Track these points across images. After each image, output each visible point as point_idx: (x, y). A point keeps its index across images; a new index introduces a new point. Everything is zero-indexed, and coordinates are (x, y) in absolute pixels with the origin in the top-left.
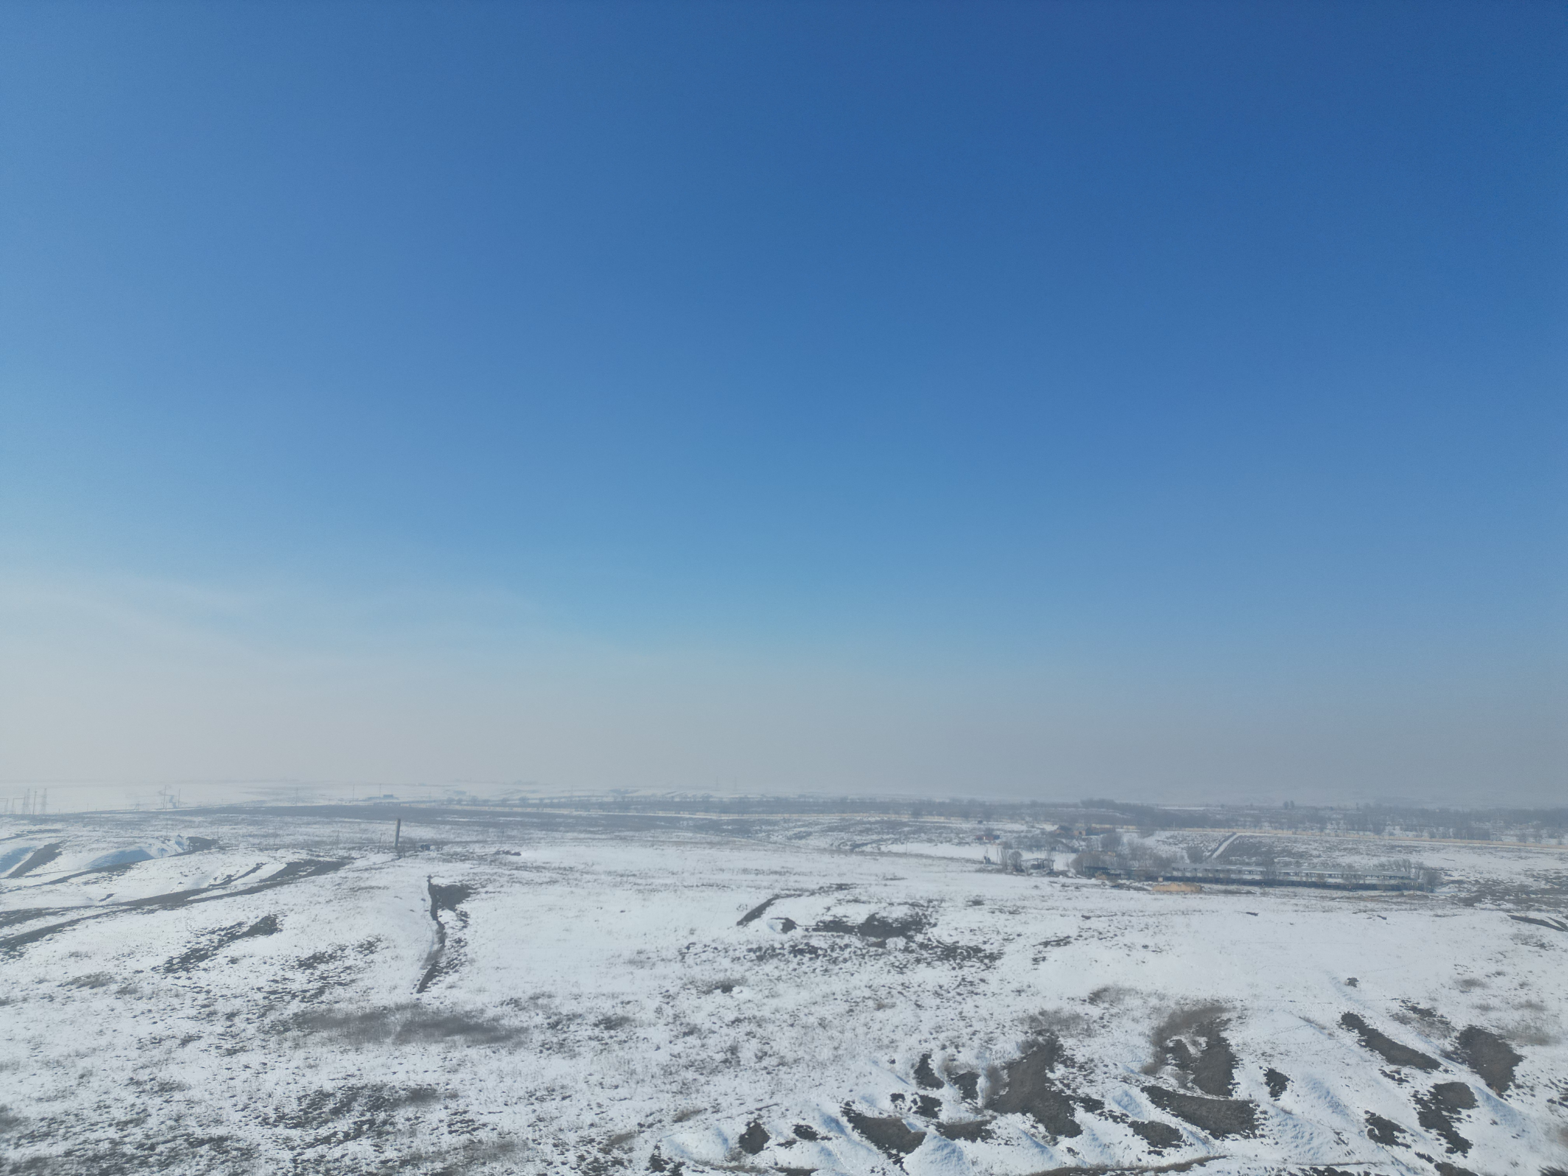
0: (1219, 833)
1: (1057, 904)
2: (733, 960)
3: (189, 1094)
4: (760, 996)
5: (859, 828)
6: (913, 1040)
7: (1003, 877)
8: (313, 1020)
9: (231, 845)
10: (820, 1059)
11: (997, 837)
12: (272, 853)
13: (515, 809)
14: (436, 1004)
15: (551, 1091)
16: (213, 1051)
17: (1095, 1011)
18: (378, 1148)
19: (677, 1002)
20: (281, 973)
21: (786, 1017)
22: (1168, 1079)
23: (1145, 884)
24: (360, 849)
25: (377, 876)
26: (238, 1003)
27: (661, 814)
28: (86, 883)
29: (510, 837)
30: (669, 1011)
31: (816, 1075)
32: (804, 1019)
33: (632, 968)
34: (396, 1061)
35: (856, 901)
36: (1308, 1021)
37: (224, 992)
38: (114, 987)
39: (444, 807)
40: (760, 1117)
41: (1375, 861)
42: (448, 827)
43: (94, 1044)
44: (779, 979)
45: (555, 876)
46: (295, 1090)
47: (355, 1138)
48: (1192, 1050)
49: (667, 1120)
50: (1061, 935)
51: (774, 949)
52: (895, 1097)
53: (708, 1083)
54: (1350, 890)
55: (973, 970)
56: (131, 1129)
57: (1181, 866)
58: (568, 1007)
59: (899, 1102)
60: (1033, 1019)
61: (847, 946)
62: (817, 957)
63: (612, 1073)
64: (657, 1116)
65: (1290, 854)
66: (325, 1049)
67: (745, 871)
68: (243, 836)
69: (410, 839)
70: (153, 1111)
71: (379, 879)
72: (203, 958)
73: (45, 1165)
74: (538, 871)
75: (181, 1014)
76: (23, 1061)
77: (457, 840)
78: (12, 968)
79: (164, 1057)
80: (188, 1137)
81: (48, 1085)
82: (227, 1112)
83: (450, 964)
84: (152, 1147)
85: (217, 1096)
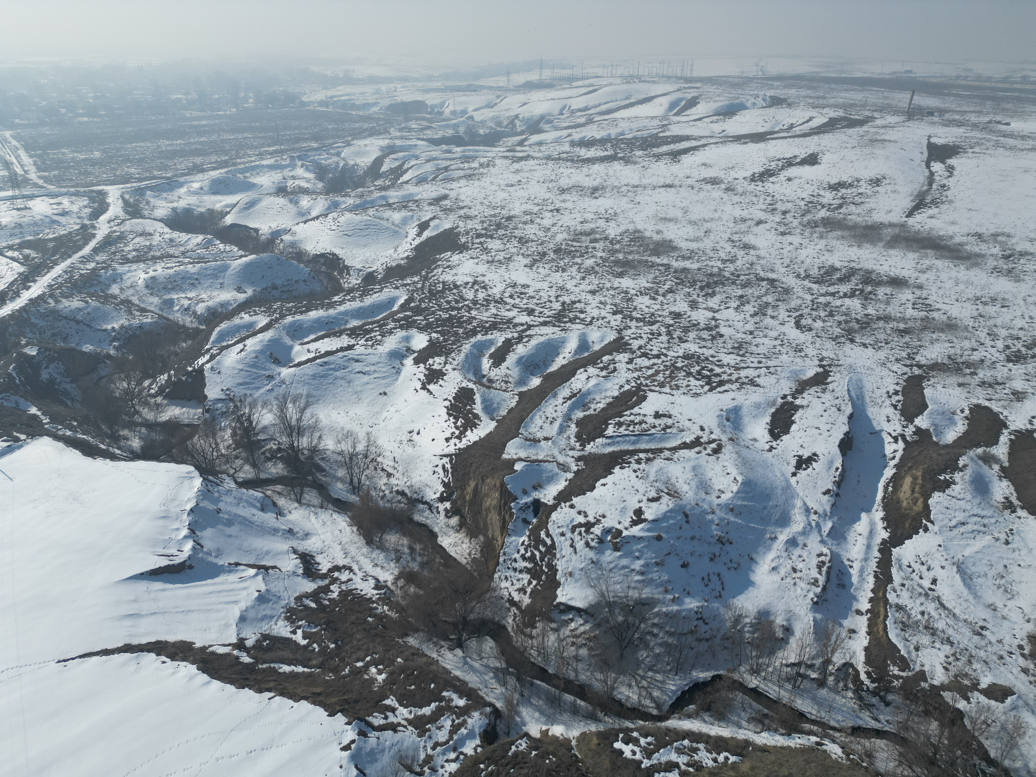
3: (758, 252)
8: (833, 223)
9: (795, 103)
12: (820, 110)
13: (1015, 86)
14: (918, 227)
15: (994, 299)
16: (773, 232)
18: (864, 306)
20: (817, 191)
24: (881, 111)
25: (890, 132)
26: (789, 206)
28: (712, 122)
29: (1004, 110)
34: (883, 258)
37: (782, 198)
38: (723, 186)
43: (712, 216)
46: (818, 263)
47: (850, 297)
56: (728, 264)
58: (1022, 247)
66: (838, 242)
68: (803, 97)
69: (919, 106)
70: (740, 258)
71: (891, 135)
72: (772, 175)
73: (689, 272)
74: (1023, 139)
75: (757, 207)
76: (680, 218)
77: (958, 109)
78: (675, 168)
79: (746, 229)
80: (757, 275)
81: (691, 233)
82: (778, 267)
83: (933, 201)
84: (738, 276)
85: (773, 257)
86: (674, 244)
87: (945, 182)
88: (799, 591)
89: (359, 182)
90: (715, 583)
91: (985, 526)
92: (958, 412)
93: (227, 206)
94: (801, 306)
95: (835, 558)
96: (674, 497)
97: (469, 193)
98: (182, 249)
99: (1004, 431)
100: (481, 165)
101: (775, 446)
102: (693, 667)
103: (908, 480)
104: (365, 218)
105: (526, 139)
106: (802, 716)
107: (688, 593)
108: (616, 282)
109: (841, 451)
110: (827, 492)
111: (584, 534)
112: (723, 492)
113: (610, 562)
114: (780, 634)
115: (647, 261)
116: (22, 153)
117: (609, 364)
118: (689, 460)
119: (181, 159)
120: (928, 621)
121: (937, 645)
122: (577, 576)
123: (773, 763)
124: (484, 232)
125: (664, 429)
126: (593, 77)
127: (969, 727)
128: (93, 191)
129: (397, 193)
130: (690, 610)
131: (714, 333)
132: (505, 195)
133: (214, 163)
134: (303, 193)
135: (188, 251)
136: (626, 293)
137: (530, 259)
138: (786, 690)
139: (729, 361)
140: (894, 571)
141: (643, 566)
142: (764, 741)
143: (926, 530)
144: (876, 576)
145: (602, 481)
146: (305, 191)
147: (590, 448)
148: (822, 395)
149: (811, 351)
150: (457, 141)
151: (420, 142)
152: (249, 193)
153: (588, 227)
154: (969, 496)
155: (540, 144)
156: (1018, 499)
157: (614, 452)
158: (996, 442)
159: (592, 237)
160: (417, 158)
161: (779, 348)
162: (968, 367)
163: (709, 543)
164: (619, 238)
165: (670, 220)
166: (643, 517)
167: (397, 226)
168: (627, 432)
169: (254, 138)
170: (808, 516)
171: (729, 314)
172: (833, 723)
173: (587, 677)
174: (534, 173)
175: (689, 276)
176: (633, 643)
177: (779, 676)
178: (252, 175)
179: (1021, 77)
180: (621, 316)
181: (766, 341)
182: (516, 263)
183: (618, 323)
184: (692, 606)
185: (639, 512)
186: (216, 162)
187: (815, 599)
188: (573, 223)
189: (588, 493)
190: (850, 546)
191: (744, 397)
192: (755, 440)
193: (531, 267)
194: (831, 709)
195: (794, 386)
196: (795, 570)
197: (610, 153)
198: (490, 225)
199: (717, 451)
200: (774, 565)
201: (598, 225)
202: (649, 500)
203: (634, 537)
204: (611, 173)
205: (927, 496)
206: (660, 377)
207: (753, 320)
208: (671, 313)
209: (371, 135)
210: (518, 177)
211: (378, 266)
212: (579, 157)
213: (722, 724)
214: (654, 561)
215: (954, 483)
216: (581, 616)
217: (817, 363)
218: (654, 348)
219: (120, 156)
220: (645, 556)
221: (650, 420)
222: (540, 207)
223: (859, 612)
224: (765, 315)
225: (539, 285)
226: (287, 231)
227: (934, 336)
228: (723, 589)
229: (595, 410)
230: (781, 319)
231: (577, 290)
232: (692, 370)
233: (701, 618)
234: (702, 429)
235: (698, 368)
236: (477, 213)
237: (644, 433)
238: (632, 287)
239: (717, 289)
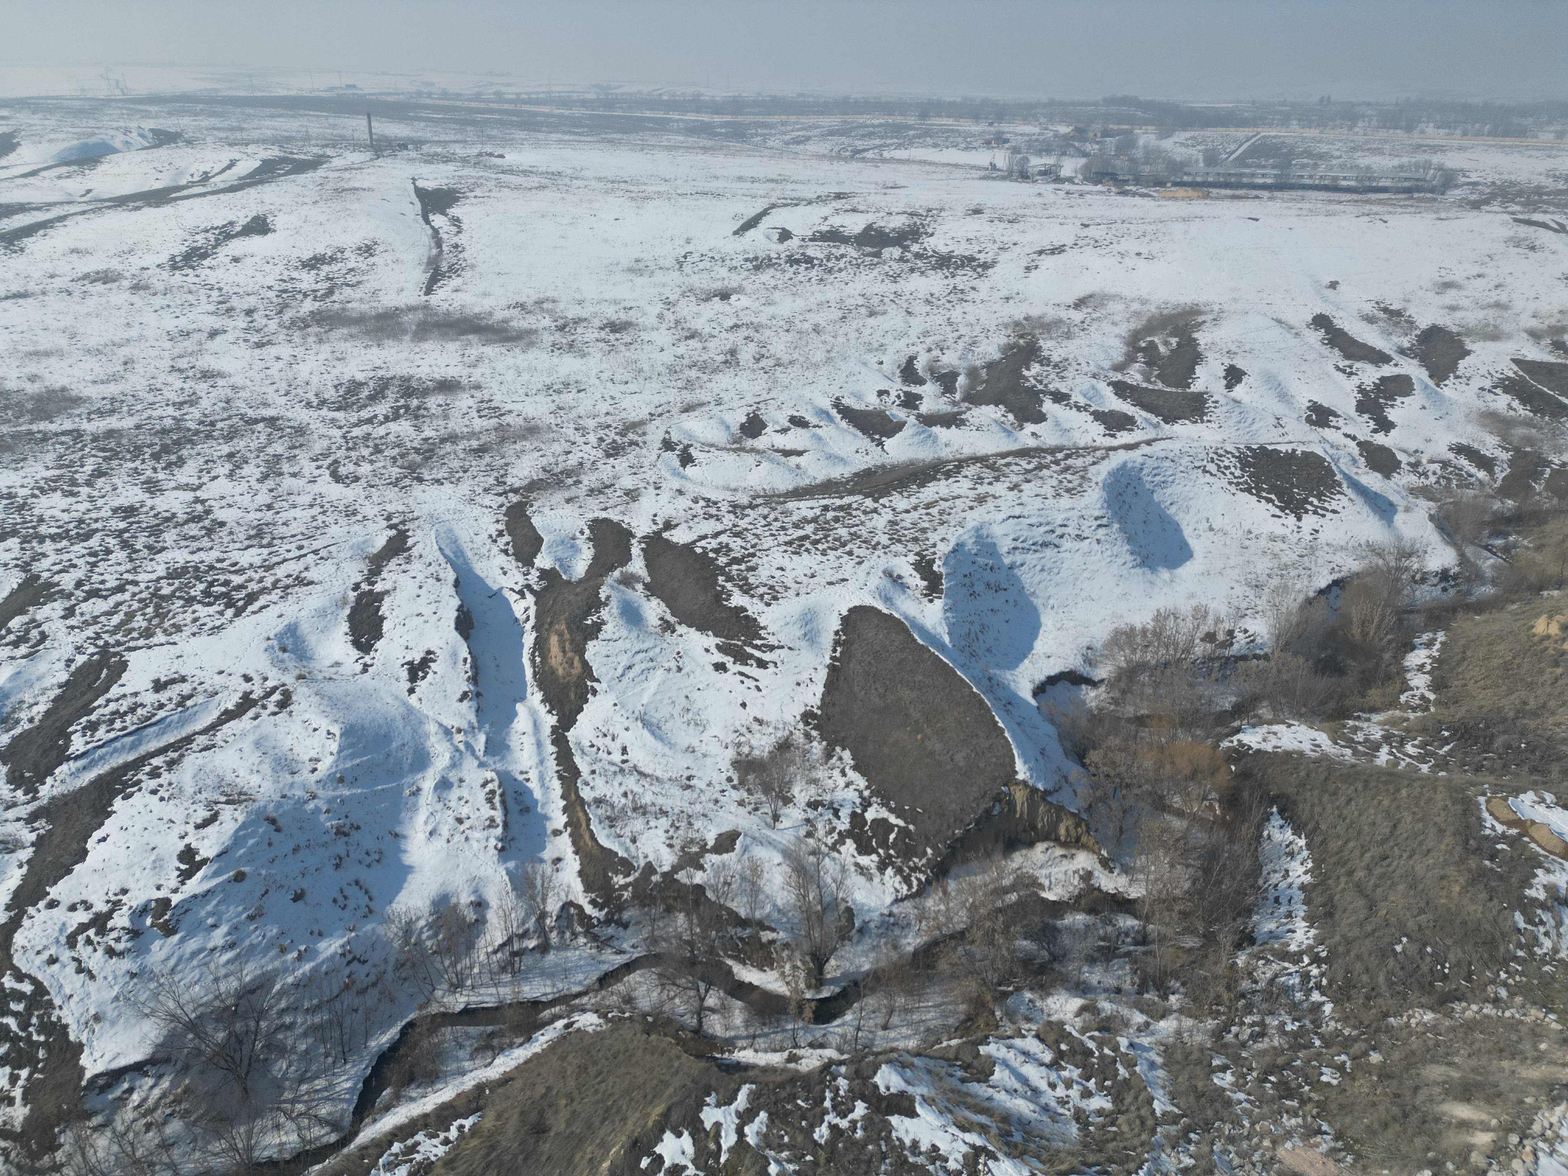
0: (1241, 133)
1: (1058, 212)
2: (730, 270)
3: (232, 381)
4: (757, 304)
5: (861, 132)
6: (901, 344)
7: (1007, 184)
8: (329, 318)
9: (197, 139)
10: (814, 360)
11: (1007, 141)
12: (243, 149)
13: (491, 105)
14: (445, 306)
15: (567, 385)
16: (242, 344)
17: (1077, 316)
18: (418, 428)
19: (677, 309)
20: (286, 273)
21: (782, 323)
22: (1134, 376)
23: (1151, 191)
24: (334, 147)
25: (359, 177)
26: (252, 301)
27: (648, 114)
28: (59, 177)
29: (491, 138)
30: (670, 317)
31: (810, 374)
32: (799, 325)
33: (631, 276)
34: (418, 356)
35: (854, 210)
36: (1279, 321)
37: (236, 290)
38: (126, 283)
39: (413, 101)
40: (758, 409)
41: (1396, 162)
42: (423, 124)
43: (126, 335)
44: (775, 287)
45: (543, 181)
46: (330, 379)
47: (394, 420)
48: (1162, 349)
49: (675, 411)
50: (1057, 244)
51: (770, 259)
52: (881, 393)
53: (710, 381)
54: (1360, 193)
55: (965, 278)
56: (186, 409)
57: (1193, 171)
58: (573, 312)
59: (884, 397)
60: (1017, 324)
61: (842, 256)
62: (813, 267)
63: (621, 370)
64: (666, 408)
65: (1309, 154)
66: (348, 344)
67: (740, 179)
68: (207, 129)
69: (384, 136)
70: (203, 394)
71: (360, 180)
72: (205, 256)
73: (122, 436)
74: (525, 176)
75: (200, 309)
76: (66, 348)
77: (436, 139)
78: (19, 263)
79: (196, 348)
80: (242, 416)
81: (97, 370)
82: (272, 397)
83: (451, 269)
84: (212, 424)
85: (258, 383)
86: (73, 394)
87: (455, 240)
88: (475, 845)
90: (357, 897)
91: (652, 660)
92: (578, 535)
94: (330, 448)
95: (505, 778)
96: (240, 802)
99: (633, 541)
101: (369, 662)
102: (367, 1036)
103: (554, 640)
106: (536, 1005)
107: (320, 934)
109: (461, 634)
110: (464, 697)
111: (96, 939)
112: (318, 760)
113: (168, 959)
114: (471, 916)
115: (30, 433)
117: (27, 632)
118: (244, 735)
120: (634, 801)
121: (653, 823)
122: (111, 1013)
123: (523, 1090)
125: (180, 704)
127: (713, 899)
130: (333, 956)
131: (207, 523)
136: (11, 496)
138: (505, 985)
139: (251, 560)
140: (577, 760)
141: (229, 933)
142: (502, 1070)
143: (595, 692)
144: (560, 777)
145: (97, 835)
147: (47, 790)
148: (408, 567)
149: (369, 510)
154: (624, 633)
156: (673, 615)
157: (100, 778)
158: (627, 558)
161: (321, 518)
162: (569, 476)
163: (325, 845)
165: (47, 354)
166: (198, 858)
168: (112, 735)
170: (450, 740)
171: (222, 486)
172: (576, 989)
173: (196, 1161)
175: (124, 441)
176: (258, 1060)
177: (491, 972)
180: (16, 540)
181: (297, 513)
183: (16, 553)
184: (332, 949)
185: (188, 855)
187: (500, 845)
189: (77, 868)
190: (517, 754)
191: (297, 607)
192: (337, 664)
194: (566, 972)
195: (365, 567)
196: (460, 821)
199: (284, 703)
200: (430, 828)
202: (198, 827)
203: (195, 896)
205: (581, 651)
206: (139, 622)
207: (264, 488)
208: (115, 511)
213: (440, 1086)
214: (245, 915)
215: (604, 623)
216: (146, 1074)
217: (385, 524)
218: (106, 577)
220: (225, 917)
221: (150, 698)
223: (557, 833)
224: (281, 474)
227: (518, 447)
228: (371, 899)
229: (31, 720)
230: (307, 475)
232: (193, 593)
233: (354, 958)
234: (247, 679)
235: (201, 587)
237: (145, 724)
238: (18, 484)
239: (185, 452)
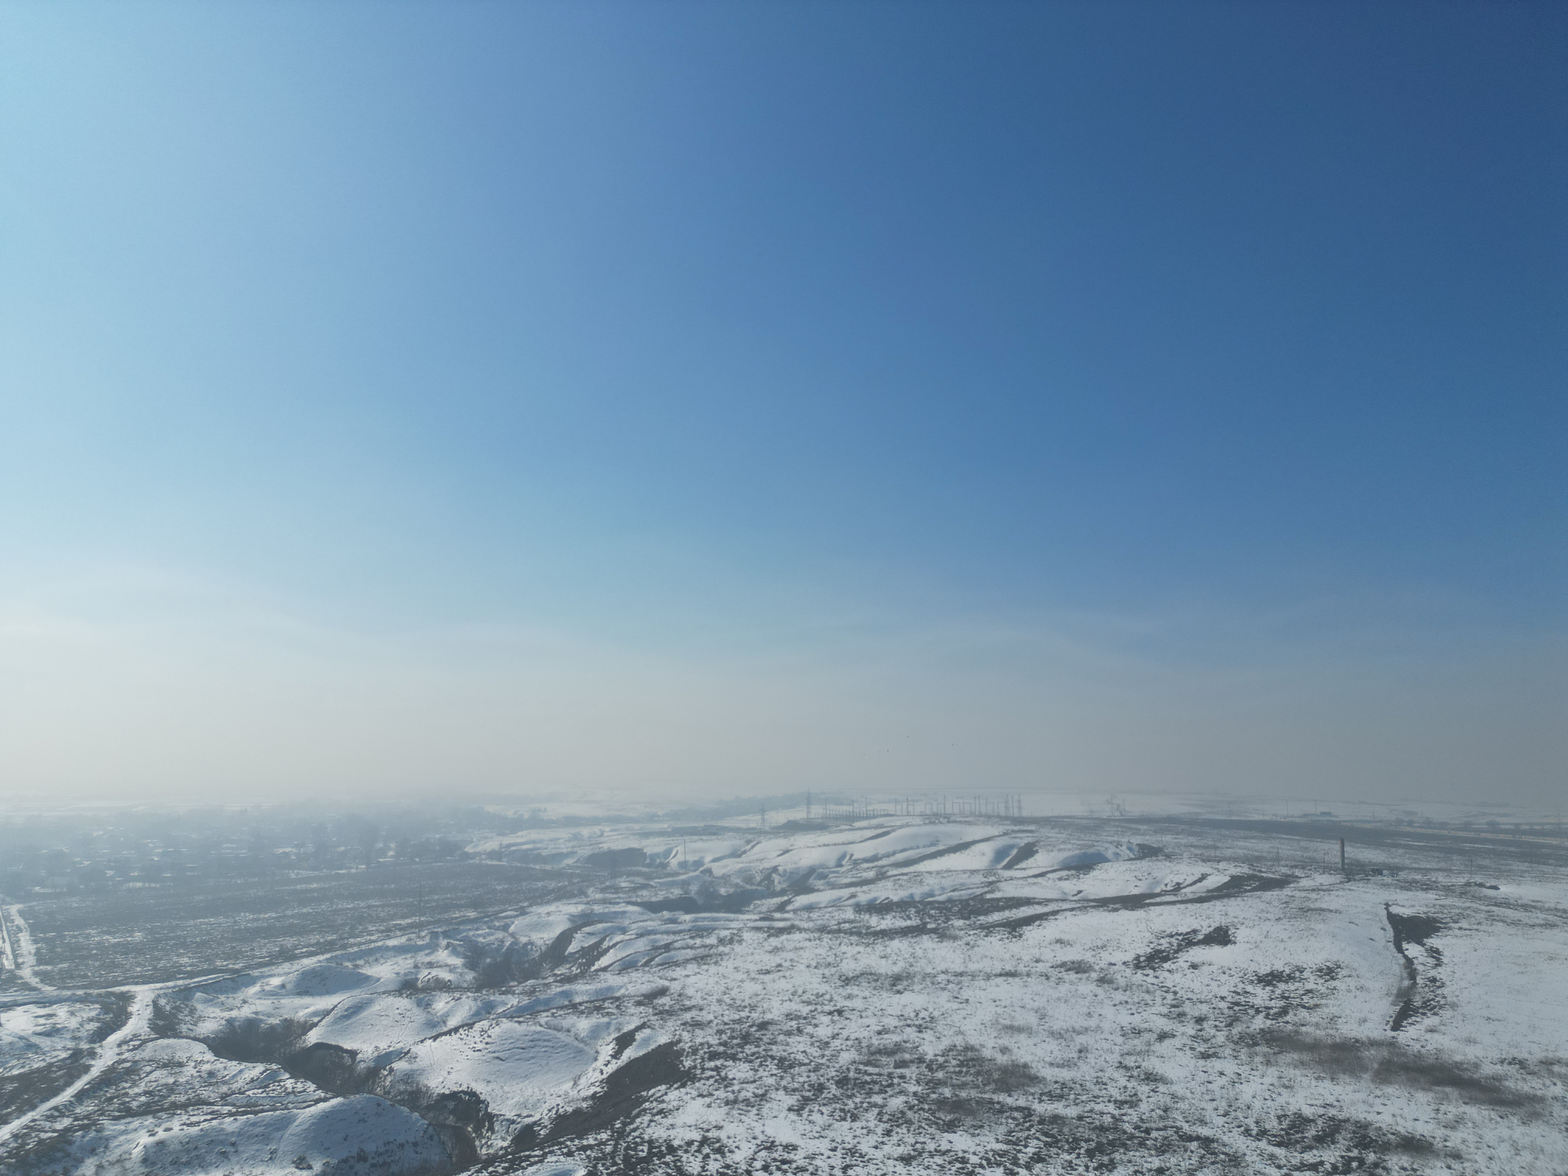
3: (1173, 1088)
8: (1281, 1039)
9: (1176, 854)
12: (1215, 865)
13: (1483, 835)
14: (1417, 1047)
16: (1189, 1052)
20: (1241, 985)
24: (1303, 868)
25: (1326, 898)
26: (1204, 1009)
28: (1060, 879)
29: (1481, 868)
34: (1378, 1101)
37: (1190, 995)
38: (1094, 975)
39: (1392, 828)
42: (1401, 851)
43: (1086, 1024)
45: (1551, 918)
46: (1273, 1108)
56: (1126, 1109)
66: (1297, 1072)
68: (1185, 846)
69: (1358, 861)
70: (1143, 1097)
71: (1329, 902)
72: (1166, 959)
73: (1064, 1124)
74: (1526, 910)
75: (1154, 1010)
76: (1035, 1027)
77: (1415, 866)
78: (1015, 946)
79: (1144, 1048)
80: (1178, 1129)
81: (1056, 1053)
82: (1210, 1115)
83: (1426, 1004)
84: (1148, 1131)
85: (1198, 1096)
86: (1033, 1072)
87: (1432, 973)
89: (533, 971)
93: (315, 1014)
97: (701, 985)
98: (224, 1089)
100: (721, 941)
104: (533, 1028)
105: (789, 902)
108: (946, 1140)
115: (991, 1102)
116: (25, 938)
119: (263, 941)
124: (722, 1049)
126: (881, 816)
128: (112, 994)
129: (588, 987)
132: (757, 988)
133: (312, 946)
134: (441, 989)
135: (233, 1093)
136: (964, 1161)
137: (797, 1096)
146: (443, 986)
150: (686, 905)
151: (631, 908)
152: (356, 992)
153: (891, 1039)
155: (810, 908)
159: (898, 1057)
160: (624, 931)
164: (941, 1060)
165: (1019, 1030)
167: (582, 1041)
169: (383, 906)
174: (801, 952)
175: (1066, 1130)
178: (367, 962)
179: (1488, 824)
182: (774, 1105)
186: (318, 943)
188: (866, 1034)
193: (797, 1110)
197: (914, 922)
198: (732, 1038)
201: (905, 1037)
204: (919, 953)
209: (558, 899)
210: (776, 959)
211: (542, 1114)
212: (869, 928)
219: (173, 938)
222: (812, 1007)
225: (813, 1146)
226: (402, 1054)
231: (879, 1154)
236: (711, 1017)
238: (972, 1150)
239: (1117, 1156)
